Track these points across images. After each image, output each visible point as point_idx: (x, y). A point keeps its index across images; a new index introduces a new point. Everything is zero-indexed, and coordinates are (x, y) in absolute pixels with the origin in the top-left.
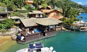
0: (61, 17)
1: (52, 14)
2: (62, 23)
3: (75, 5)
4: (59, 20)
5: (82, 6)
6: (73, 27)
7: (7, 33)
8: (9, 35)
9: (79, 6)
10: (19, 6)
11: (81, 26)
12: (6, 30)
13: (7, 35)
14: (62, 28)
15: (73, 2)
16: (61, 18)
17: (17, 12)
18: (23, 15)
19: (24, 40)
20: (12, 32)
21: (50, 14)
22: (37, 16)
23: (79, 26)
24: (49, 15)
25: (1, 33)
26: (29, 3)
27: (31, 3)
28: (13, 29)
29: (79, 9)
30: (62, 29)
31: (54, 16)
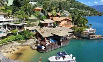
0: (72, 26)
1: (63, 23)
2: (73, 32)
3: (82, 7)
4: (70, 28)
5: (90, 8)
6: (83, 36)
7: (26, 43)
8: (27, 45)
9: (87, 7)
10: (29, 14)
11: (90, 34)
12: (25, 41)
13: (25, 45)
15: (80, 3)
17: (28, 21)
18: (34, 24)
19: (45, 50)
20: (30, 43)
21: (61, 22)
22: (48, 25)
23: (88, 34)
24: (60, 23)
25: (21, 44)
26: (37, 10)
27: (39, 10)
28: (32, 39)
29: (87, 11)
30: (73, 37)
31: (65, 25)
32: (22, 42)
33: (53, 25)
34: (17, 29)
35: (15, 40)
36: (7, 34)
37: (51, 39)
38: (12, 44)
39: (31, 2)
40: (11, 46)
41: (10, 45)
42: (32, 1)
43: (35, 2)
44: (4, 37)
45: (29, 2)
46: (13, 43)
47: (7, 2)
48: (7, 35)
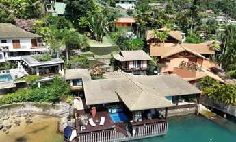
6: (233, 111)
10: (96, 35)
13: (51, 116)
14: (197, 107)
16: (201, 77)
17: (89, 52)
21: (169, 61)
24: (167, 64)
26: (123, 24)
27: (129, 24)
28: (64, 104)
30: (196, 111)
31: (181, 70)
32: (45, 107)
33: (144, 66)
34: (38, 74)
35: (29, 100)
36: (16, 84)
37: (115, 111)
38: (21, 109)
39: (120, 4)
40: (20, 112)
41: (18, 110)
42: (123, 2)
43: (130, 2)
44: (11, 89)
45: (116, 5)
46: (24, 106)
47: (54, 9)
48: (15, 86)
